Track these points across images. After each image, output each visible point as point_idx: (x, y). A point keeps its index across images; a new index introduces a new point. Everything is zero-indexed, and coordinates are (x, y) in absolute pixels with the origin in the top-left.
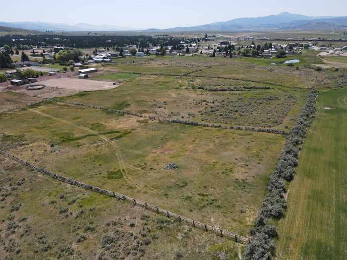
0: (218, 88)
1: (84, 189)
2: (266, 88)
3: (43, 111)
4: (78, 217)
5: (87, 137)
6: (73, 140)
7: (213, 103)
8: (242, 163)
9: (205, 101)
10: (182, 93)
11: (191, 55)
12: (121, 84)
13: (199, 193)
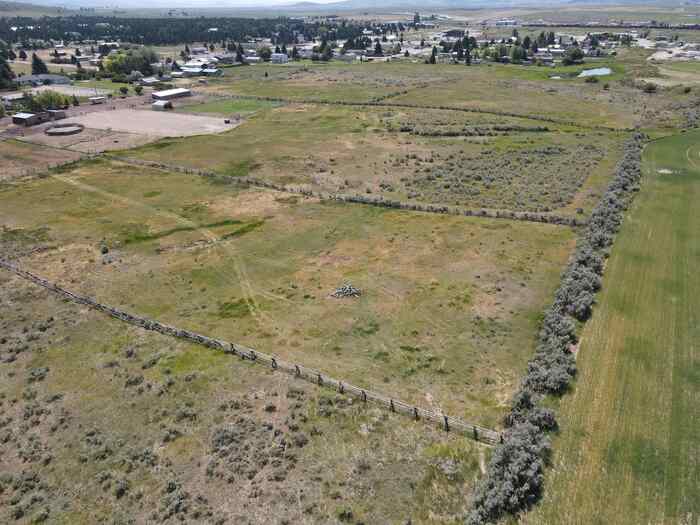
0: (443, 129)
1: (173, 338)
2: (540, 130)
3: (83, 180)
4: (162, 392)
5: (175, 233)
6: (147, 238)
7: (431, 161)
8: (490, 286)
9: (414, 157)
10: (366, 140)
11: (385, 59)
12: (241, 122)
13: (401, 344)
